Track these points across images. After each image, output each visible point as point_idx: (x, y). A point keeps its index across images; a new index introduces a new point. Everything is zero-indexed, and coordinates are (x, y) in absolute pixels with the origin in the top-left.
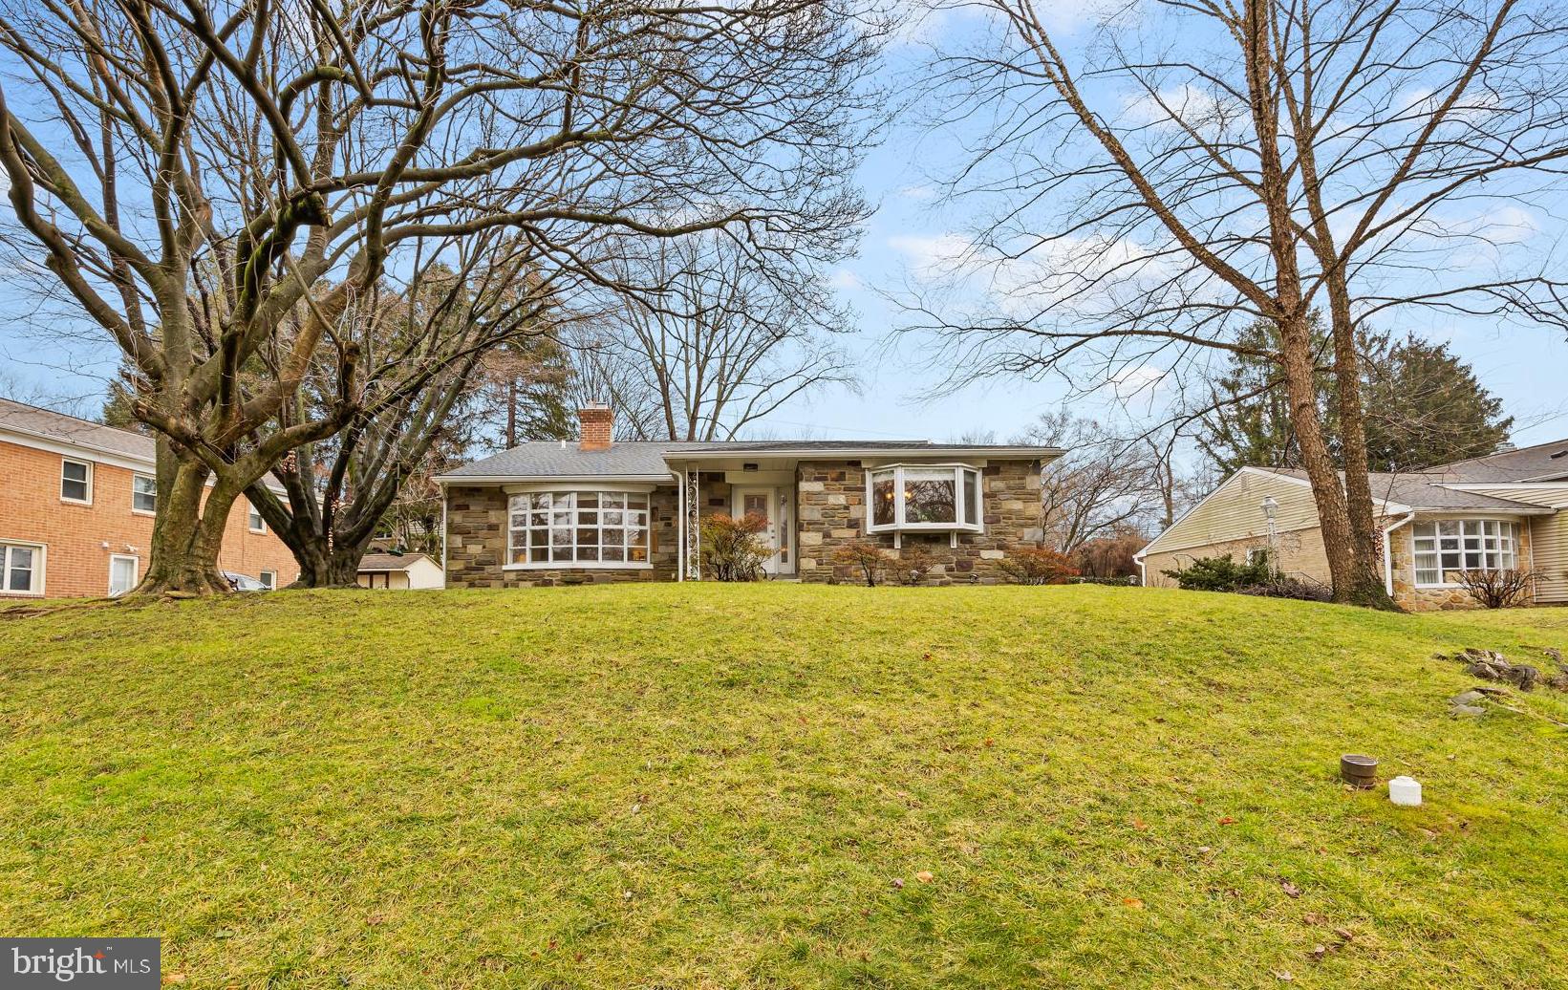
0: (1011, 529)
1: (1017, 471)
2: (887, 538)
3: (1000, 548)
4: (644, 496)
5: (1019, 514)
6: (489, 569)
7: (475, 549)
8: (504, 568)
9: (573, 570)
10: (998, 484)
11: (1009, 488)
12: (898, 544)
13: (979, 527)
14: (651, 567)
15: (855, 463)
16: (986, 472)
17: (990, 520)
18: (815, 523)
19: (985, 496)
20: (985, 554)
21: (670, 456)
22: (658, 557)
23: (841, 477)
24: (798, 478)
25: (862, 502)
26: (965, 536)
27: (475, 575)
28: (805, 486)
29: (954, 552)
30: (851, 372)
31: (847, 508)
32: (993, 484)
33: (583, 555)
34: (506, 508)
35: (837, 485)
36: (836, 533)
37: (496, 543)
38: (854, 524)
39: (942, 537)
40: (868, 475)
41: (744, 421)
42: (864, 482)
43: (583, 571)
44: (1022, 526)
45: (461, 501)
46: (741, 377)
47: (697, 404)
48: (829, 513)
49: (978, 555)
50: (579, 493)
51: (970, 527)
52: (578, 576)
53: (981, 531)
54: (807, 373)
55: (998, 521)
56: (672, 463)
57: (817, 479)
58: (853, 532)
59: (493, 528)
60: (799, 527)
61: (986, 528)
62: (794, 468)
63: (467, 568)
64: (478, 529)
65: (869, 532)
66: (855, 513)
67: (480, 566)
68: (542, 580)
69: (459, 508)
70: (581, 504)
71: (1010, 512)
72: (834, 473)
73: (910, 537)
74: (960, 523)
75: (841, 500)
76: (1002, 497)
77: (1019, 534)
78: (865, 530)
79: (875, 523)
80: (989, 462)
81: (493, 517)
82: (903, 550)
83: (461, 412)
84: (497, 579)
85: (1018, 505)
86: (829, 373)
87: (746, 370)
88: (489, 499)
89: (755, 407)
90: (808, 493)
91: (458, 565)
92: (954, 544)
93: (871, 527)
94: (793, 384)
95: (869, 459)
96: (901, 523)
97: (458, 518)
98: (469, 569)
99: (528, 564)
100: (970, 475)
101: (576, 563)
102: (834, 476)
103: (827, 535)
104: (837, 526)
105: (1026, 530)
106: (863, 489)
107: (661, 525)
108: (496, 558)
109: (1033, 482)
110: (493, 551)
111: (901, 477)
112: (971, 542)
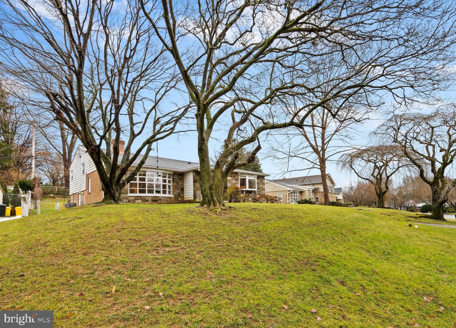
0: (261, 191)
1: (261, 178)
3: (259, 195)
4: (171, 174)
6: (123, 195)
8: (128, 195)
9: (155, 197)
10: (259, 181)
12: (244, 193)
13: (256, 190)
14: (174, 196)
22: (175, 193)
35: (234, 178)
39: (251, 192)
40: (239, 177)
43: (158, 197)
48: (232, 185)
49: (256, 196)
57: (230, 176)
65: (239, 190)
66: (237, 185)
68: (145, 200)
71: (260, 187)
72: (233, 175)
75: (234, 182)
76: (260, 184)
84: (126, 199)
90: (229, 180)
92: (253, 194)
96: (248, 188)
99: (138, 194)
101: (156, 195)
106: (238, 180)
107: (176, 184)
108: (125, 192)
109: (264, 181)
111: (248, 178)
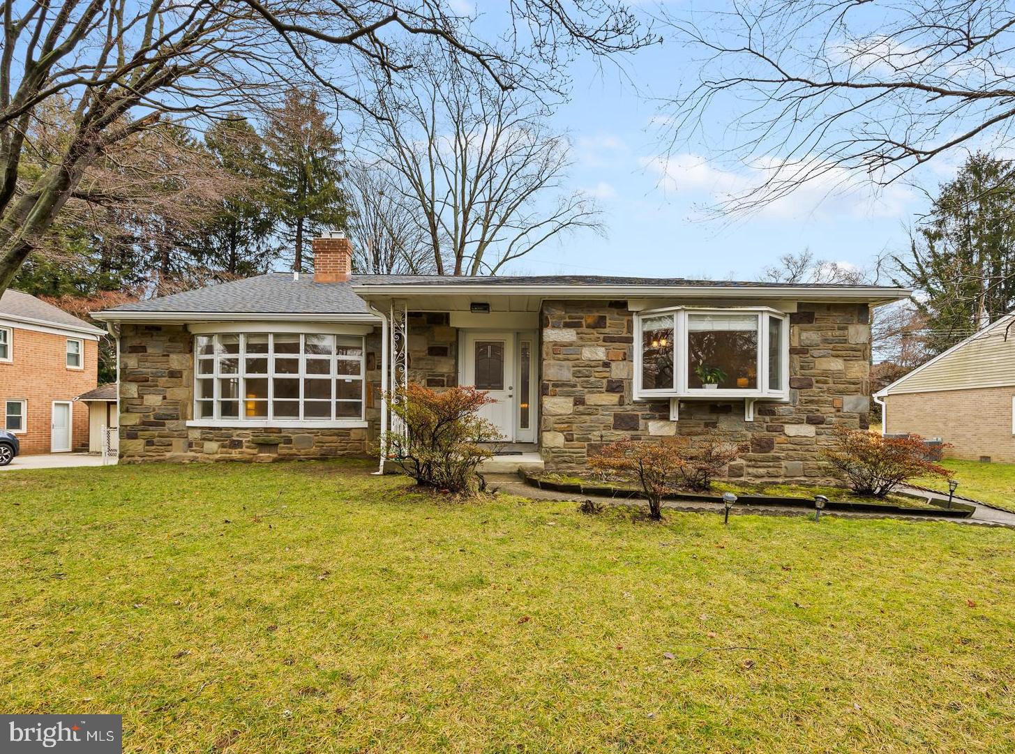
0: (826, 397)
1: (837, 318)
2: (660, 408)
3: (811, 421)
4: (359, 338)
5: (837, 376)
6: (171, 424)
7: (153, 400)
8: (189, 423)
9: (268, 430)
10: (810, 336)
11: (826, 341)
12: (674, 415)
13: (784, 393)
15: (619, 305)
16: (795, 319)
17: (799, 384)
18: (563, 385)
19: (793, 351)
20: (791, 430)
21: (365, 290)
22: (374, 413)
23: (600, 323)
24: (543, 323)
25: (627, 357)
26: (764, 406)
27: (154, 431)
28: (551, 335)
29: (750, 426)
30: (597, 218)
31: (606, 365)
32: (804, 335)
33: (281, 410)
34: (191, 351)
35: (595, 333)
36: (592, 399)
37: (178, 393)
38: (616, 387)
39: (734, 407)
40: (637, 321)
41: (504, 260)
42: (630, 328)
43: (280, 430)
44: (842, 392)
45: (136, 342)
46: (503, 221)
47: (463, 244)
48: (583, 371)
49: (782, 431)
50: (276, 335)
51: (774, 394)
52: (273, 437)
53: (786, 399)
54: (560, 219)
55: (810, 386)
56: (373, 301)
57: (567, 325)
58: (614, 398)
59: (174, 374)
60: (543, 391)
61: (792, 395)
62: (537, 308)
63: (144, 423)
64: (157, 376)
65: (636, 398)
66: (617, 372)
67: (159, 421)
68: (230, 441)
69: (134, 350)
70: (278, 348)
71: (826, 373)
72: (590, 317)
73: (690, 406)
74: (763, 390)
75: (600, 354)
76: (816, 353)
77: (837, 404)
78: (631, 395)
79: (645, 386)
80: (800, 305)
81: (176, 361)
82: (680, 425)
83: (258, 248)
84: (180, 436)
85: (836, 365)
86: (580, 219)
87: (507, 215)
88: (170, 340)
89: (514, 248)
90: (555, 344)
91: (133, 419)
92: (750, 416)
93: (638, 392)
94: (548, 228)
95: (639, 299)
96: (681, 388)
97: (132, 362)
98: (146, 424)
99: (217, 421)
100: (775, 323)
101: (272, 421)
102: (590, 321)
103: (579, 401)
104: (594, 389)
105: (846, 398)
106: (630, 340)
107: (376, 374)
108: (178, 412)
109: (856, 334)
110: (176, 403)
111: (682, 325)
112: (773, 413)
